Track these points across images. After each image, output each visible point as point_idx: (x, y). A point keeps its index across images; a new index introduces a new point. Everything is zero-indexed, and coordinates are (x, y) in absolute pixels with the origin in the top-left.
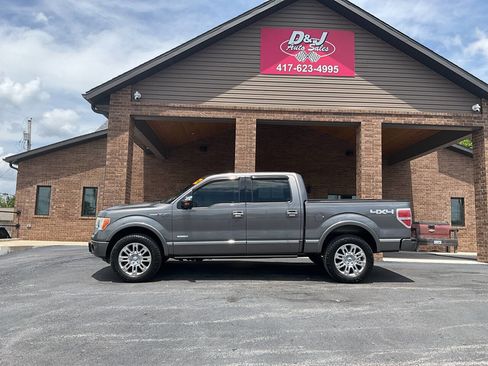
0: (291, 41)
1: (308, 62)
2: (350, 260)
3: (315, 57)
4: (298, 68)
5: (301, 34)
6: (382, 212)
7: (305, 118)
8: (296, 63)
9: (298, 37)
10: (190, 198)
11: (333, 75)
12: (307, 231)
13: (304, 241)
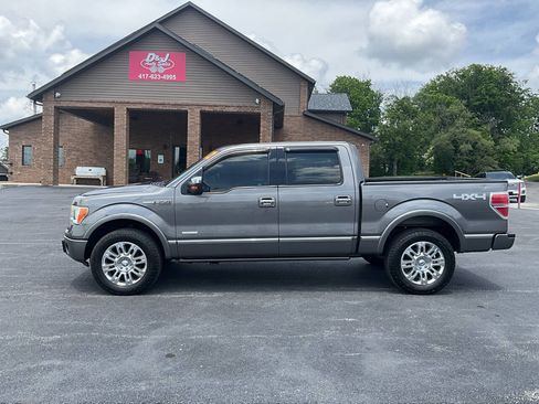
0: (147, 60)
1: (157, 73)
2: (422, 264)
3: (162, 70)
4: (152, 77)
5: (153, 54)
6: (468, 197)
7: (155, 107)
8: (150, 73)
9: (151, 57)
10: (198, 179)
11: (172, 81)
12: (363, 225)
13: (359, 238)
